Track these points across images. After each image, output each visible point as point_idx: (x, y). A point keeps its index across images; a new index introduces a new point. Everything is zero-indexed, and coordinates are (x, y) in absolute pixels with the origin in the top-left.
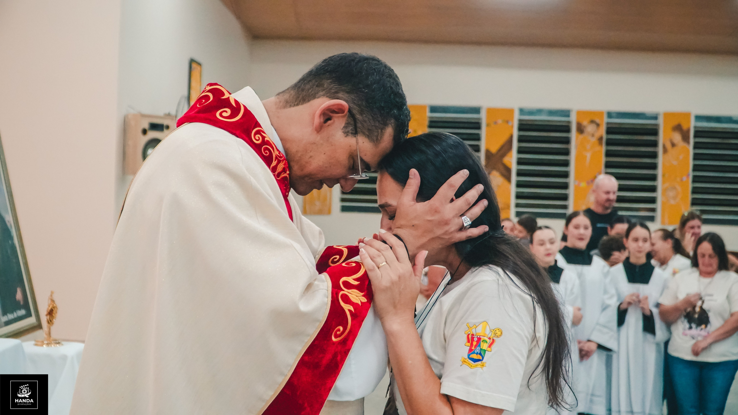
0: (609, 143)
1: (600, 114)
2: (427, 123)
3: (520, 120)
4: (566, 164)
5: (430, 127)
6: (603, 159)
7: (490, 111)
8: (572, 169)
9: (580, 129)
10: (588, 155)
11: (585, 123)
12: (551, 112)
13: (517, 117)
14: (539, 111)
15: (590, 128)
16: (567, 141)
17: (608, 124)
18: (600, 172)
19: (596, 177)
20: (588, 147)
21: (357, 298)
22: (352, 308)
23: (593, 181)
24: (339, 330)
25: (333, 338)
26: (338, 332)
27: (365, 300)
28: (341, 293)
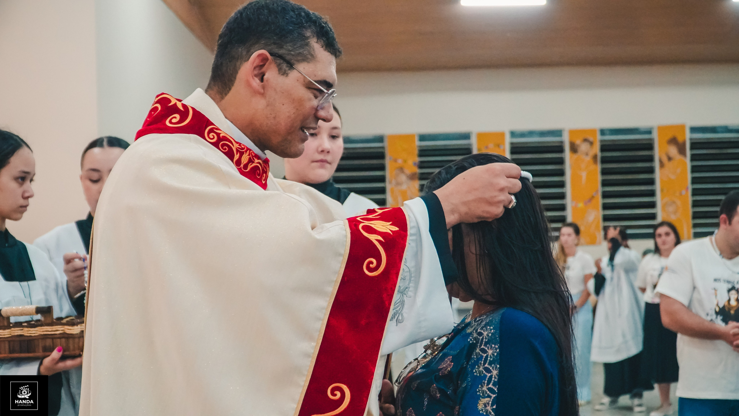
0: (604, 161)
1: (592, 132)
3: (512, 144)
6: (599, 178)
7: (481, 136)
8: (568, 190)
9: (574, 149)
10: (584, 175)
11: (578, 142)
12: (543, 134)
13: (508, 140)
14: (531, 133)
15: (584, 147)
16: (561, 161)
17: (601, 141)
18: (597, 191)
19: (593, 197)
20: (583, 166)
21: (384, 227)
22: (380, 238)
23: (590, 200)
24: (371, 263)
25: (367, 273)
26: (371, 266)
27: (396, 229)
28: (361, 225)
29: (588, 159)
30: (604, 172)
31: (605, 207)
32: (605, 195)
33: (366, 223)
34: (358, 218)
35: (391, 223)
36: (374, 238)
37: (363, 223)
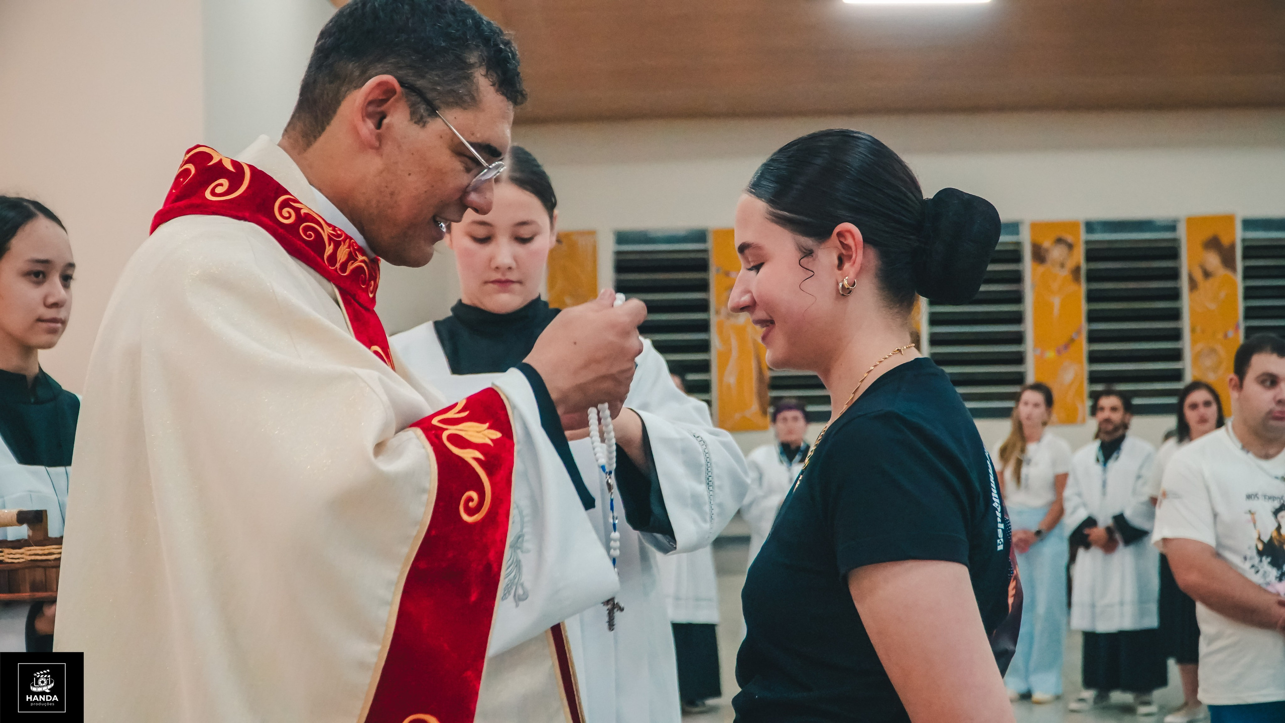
0: (1092, 277)
1: (1072, 226)
6: (1084, 307)
8: (1029, 327)
9: (1039, 256)
10: (1056, 301)
11: (1047, 244)
15: (1057, 253)
16: (1017, 278)
17: (1088, 243)
18: (1079, 332)
19: (1072, 340)
20: (1055, 286)
21: (480, 435)
22: (478, 455)
23: (1067, 346)
24: (470, 499)
25: (465, 517)
26: (471, 504)
27: (497, 435)
28: (445, 435)
29: (1065, 273)
30: (1091, 297)
31: (1093, 358)
32: (1093, 338)
33: (452, 430)
34: (435, 422)
35: (487, 425)
36: (469, 455)
37: (447, 429)
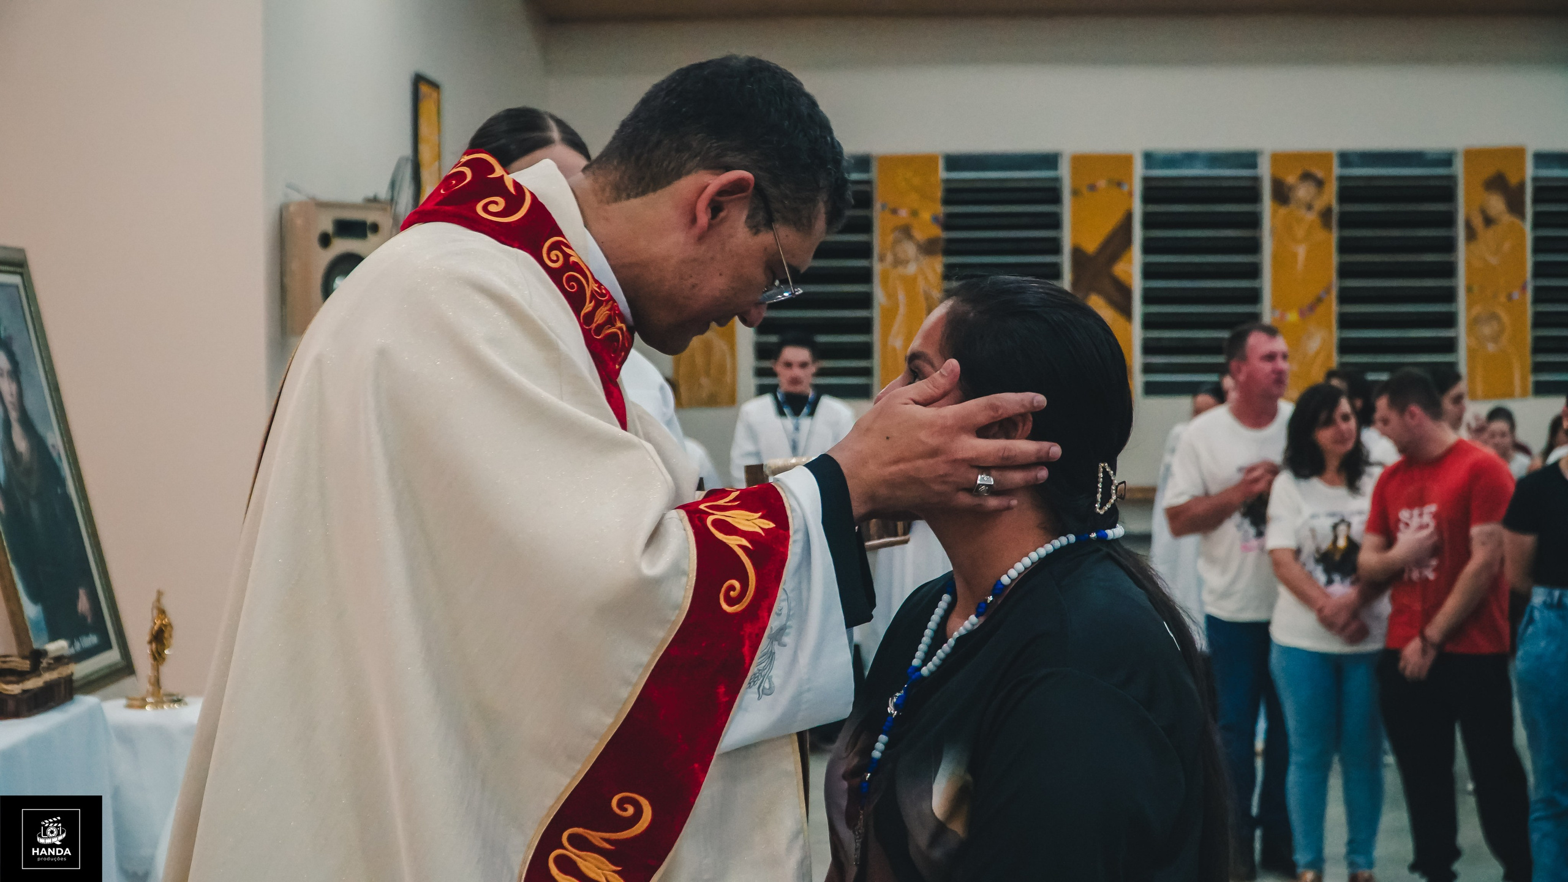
0: (1346, 222)
1: (1322, 158)
2: (939, 194)
3: (1146, 180)
4: (1254, 271)
5: (946, 202)
6: (1334, 259)
7: (1081, 162)
8: (1267, 283)
9: (1282, 194)
10: (1301, 251)
11: (1291, 179)
12: (1216, 159)
13: (1138, 171)
14: (1189, 158)
15: (1304, 192)
16: (1254, 221)
17: (1341, 179)
18: (1328, 291)
19: (1319, 300)
20: (1300, 232)
21: (750, 523)
22: (745, 542)
23: (1312, 307)
24: (732, 588)
25: (725, 607)
26: (732, 593)
27: (770, 525)
28: (710, 519)
29: (1311, 217)
30: (1344, 247)
31: (1345, 322)
32: (1345, 297)
33: (719, 515)
34: (702, 507)
35: (760, 514)
36: (733, 541)
37: (713, 514)
